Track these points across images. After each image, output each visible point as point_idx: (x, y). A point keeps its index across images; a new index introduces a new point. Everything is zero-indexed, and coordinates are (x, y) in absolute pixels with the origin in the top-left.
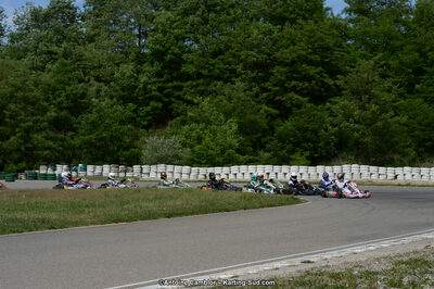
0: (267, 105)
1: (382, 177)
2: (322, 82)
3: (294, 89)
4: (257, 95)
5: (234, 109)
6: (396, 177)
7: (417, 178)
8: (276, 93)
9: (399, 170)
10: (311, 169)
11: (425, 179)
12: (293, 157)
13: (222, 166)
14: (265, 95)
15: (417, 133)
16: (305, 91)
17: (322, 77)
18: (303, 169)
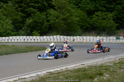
0: (21, 12)
2: (43, 3)
3: (32, 6)
4: (17, 8)
5: (8, 14)
6: (74, 40)
7: (82, 40)
8: (25, 8)
9: (75, 37)
10: (41, 37)
11: (85, 41)
12: (33, 33)
13: (5, 36)
14: (20, 9)
15: (80, 23)
16: (36, 7)
17: (43, 2)
18: (38, 37)
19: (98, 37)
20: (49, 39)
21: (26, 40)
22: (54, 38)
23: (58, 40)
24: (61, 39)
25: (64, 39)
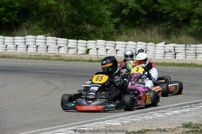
1: (72, 52)
6: (88, 51)
9: (91, 44)
19: (162, 44)
20: (10, 46)
22: (27, 44)
23: (38, 49)
24: (47, 48)
25: (57, 47)
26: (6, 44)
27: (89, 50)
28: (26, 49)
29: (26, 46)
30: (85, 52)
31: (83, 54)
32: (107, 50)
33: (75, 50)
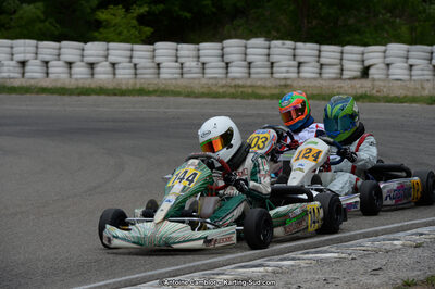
6: (365, 72)
9: (374, 54)
10: (141, 51)
18: (118, 51)
20: (190, 64)
21: (34, 72)
22: (227, 59)
23: (253, 70)
24: (272, 67)
25: (295, 63)
26: (181, 60)
27: (368, 68)
28: (224, 71)
29: (223, 64)
30: (359, 73)
31: (355, 78)
32: (411, 66)
33: (336, 70)
